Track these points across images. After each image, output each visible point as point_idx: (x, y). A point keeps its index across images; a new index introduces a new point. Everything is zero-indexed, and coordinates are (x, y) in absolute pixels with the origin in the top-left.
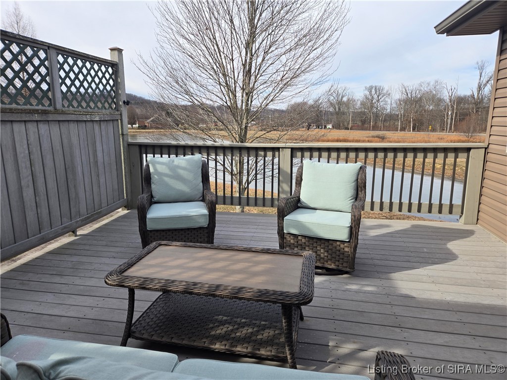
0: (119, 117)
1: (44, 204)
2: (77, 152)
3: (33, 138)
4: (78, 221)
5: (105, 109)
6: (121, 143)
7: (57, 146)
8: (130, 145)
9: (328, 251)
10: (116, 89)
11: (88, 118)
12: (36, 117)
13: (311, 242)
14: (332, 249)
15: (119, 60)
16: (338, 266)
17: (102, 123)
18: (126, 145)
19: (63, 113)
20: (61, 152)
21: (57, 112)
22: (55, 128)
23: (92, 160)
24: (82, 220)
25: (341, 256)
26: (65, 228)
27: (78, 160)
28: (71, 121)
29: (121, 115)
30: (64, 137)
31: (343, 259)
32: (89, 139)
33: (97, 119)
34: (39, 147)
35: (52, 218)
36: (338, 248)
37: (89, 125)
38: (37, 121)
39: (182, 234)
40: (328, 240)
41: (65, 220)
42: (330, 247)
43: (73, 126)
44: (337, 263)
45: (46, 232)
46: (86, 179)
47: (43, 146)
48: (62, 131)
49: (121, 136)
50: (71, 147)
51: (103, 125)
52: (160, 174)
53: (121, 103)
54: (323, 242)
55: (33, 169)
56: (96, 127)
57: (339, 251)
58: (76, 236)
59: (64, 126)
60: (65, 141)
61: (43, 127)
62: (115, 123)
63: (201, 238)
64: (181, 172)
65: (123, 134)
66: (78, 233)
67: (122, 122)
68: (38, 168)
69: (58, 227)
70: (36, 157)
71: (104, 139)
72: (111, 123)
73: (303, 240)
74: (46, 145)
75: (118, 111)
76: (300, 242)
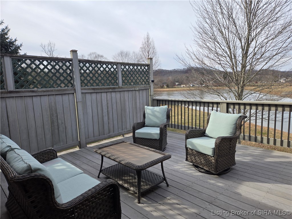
0: (149, 88)
1: (111, 123)
2: (127, 103)
3: (109, 97)
4: (125, 131)
5: (143, 84)
6: (150, 99)
7: (119, 101)
8: (154, 100)
9: (205, 160)
10: (149, 75)
11: (133, 89)
12: (110, 90)
13: (198, 154)
14: (207, 160)
15: (150, 63)
16: (209, 169)
17: (140, 91)
18: (152, 100)
19: (122, 88)
20: (120, 103)
21: (119, 88)
22: (118, 95)
23: (134, 106)
24: (127, 131)
25: (211, 164)
26: (119, 133)
27: (127, 106)
28: (125, 91)
29: (150, 86)
30: (121, 97)
31: (212, 166)
32: (133, 98)
33: (138, 89)
34: (111, 102)
35: (114, 129)
36: (210, 159)
37: (134, 92)
38: (111, 92)
39: (149, 141)
40: (205, 154)
41: (119, 130)
42: (206, 158)
43: (126, 93)
44: (209, 168)
45: (112, 133)
46: (130, 114)
47: (112, 101)
48: (121, 95)
49: (150, 96)
50: (124, 101)
51: (141, 92)
52: (148, 114)
53: (150, 82)
54: (203, 155)
55: (108, 109)
56: (137, 93)
57: (210, 161)
58: (124, 137)
59: (122, 93)
60: (122, 99)
61: (113, 94)
62: (147, 90)
63: (156, 144)
64: (156, 113)
65: (150, 95)
66: (125, 136)
67: (150, 90)
68: (110, 109)
69: (116, 132)
70: (110, 105)
71: (141, 97)
72: (145, 91)
73: (195, 153)
74: (114, 101)
75: (149, 85)
76: (194, 153)
